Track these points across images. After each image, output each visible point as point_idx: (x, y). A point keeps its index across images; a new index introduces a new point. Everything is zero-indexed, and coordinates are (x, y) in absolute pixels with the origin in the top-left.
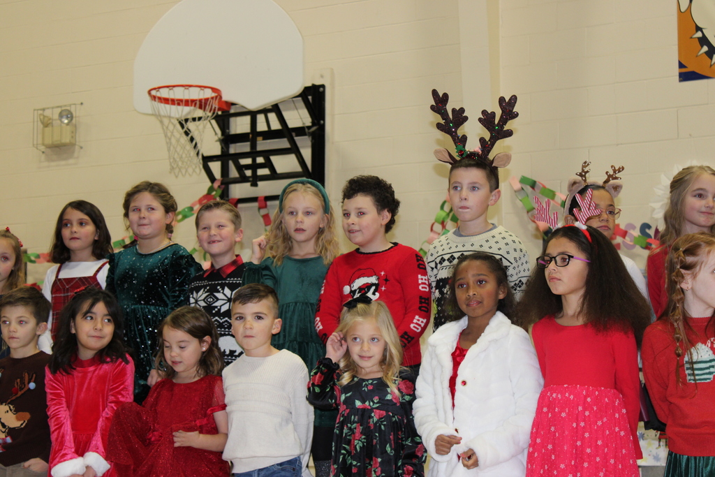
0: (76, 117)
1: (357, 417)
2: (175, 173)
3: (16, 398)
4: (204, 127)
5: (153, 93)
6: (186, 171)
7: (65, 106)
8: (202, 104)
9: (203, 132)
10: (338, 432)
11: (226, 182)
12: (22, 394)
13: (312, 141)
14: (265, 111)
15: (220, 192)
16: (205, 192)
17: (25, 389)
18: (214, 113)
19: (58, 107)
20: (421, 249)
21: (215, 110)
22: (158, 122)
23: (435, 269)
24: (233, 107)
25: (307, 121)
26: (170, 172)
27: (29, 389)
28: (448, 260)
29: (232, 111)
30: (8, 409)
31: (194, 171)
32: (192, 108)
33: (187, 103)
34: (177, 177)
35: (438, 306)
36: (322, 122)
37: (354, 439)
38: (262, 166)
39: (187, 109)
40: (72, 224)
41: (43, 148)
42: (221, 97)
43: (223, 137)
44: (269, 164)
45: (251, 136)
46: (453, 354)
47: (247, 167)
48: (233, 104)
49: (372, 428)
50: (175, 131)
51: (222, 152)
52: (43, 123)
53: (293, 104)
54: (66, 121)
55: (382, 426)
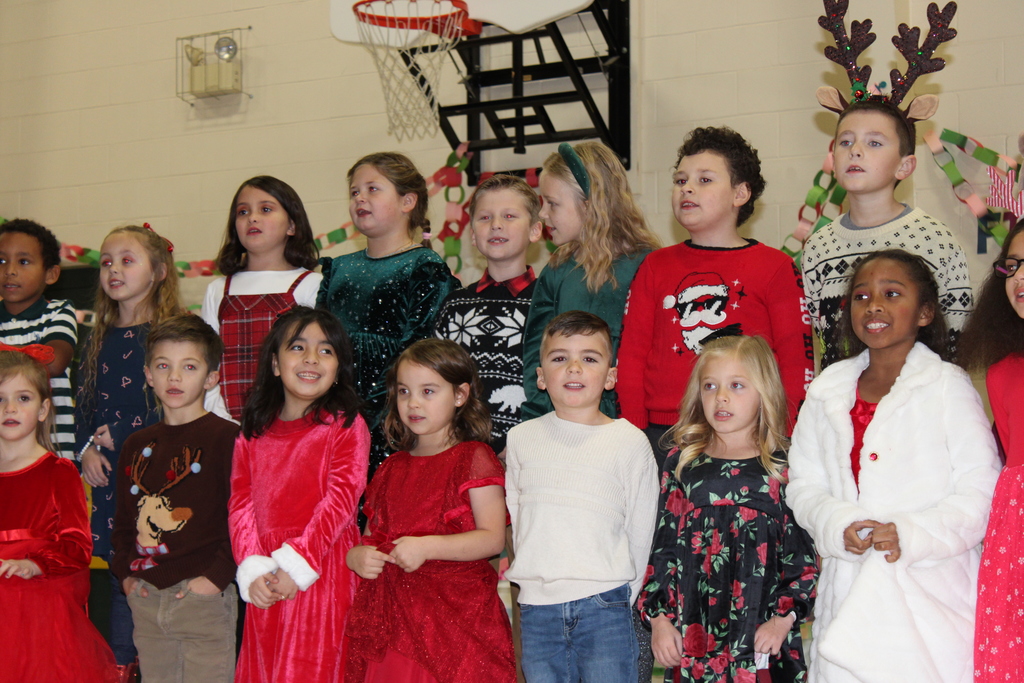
0: (241, 49)
1: (712, 519)
2: (396, 134)
3: (173, 486)
4: (441, 61)
5: (362, 9)
6: (415, 131)
7: (225, 32)
8: (436, 25)
9: (440, 69)
10: (683, 543)
11: (476, 146)
12: (182, 481)
13: (609, 81)
14: (535, 35)
15: (466, 162)
16: (443, 163)
17: (186, 473)
18: (455, 39)
19: (213, 34)
20: (784, 248)
21: (457, 34)
22: (369, 57)
23: (817, 283)
24: (484, 28)
25: (602, 49)
26: (390, 133)
27: (191, 472)
28: (837, 268)
29: (484, 35)
30: (161, 503)
31: (426, 130)
32: (422, 31)
33: (415, 23)
34: (399, 140)
35: (827, 342)
36: (625, 50)
37: (711, 554)
38: (531, 121)
39: (414, 34)
40: (250, 212)
41: (191, 98)
42: (467, 14)
43: (469, 77)
44: (542, 118)
45: (513, 73)
46: (853, 412)
47: (509, 123)
48: (486, 24)
49: (737, 535)
50: (396, 68)
51: (469, 99)
52: (190, 59)
53: (579, 23)
54: (226, 56)
55: (751, 534)
